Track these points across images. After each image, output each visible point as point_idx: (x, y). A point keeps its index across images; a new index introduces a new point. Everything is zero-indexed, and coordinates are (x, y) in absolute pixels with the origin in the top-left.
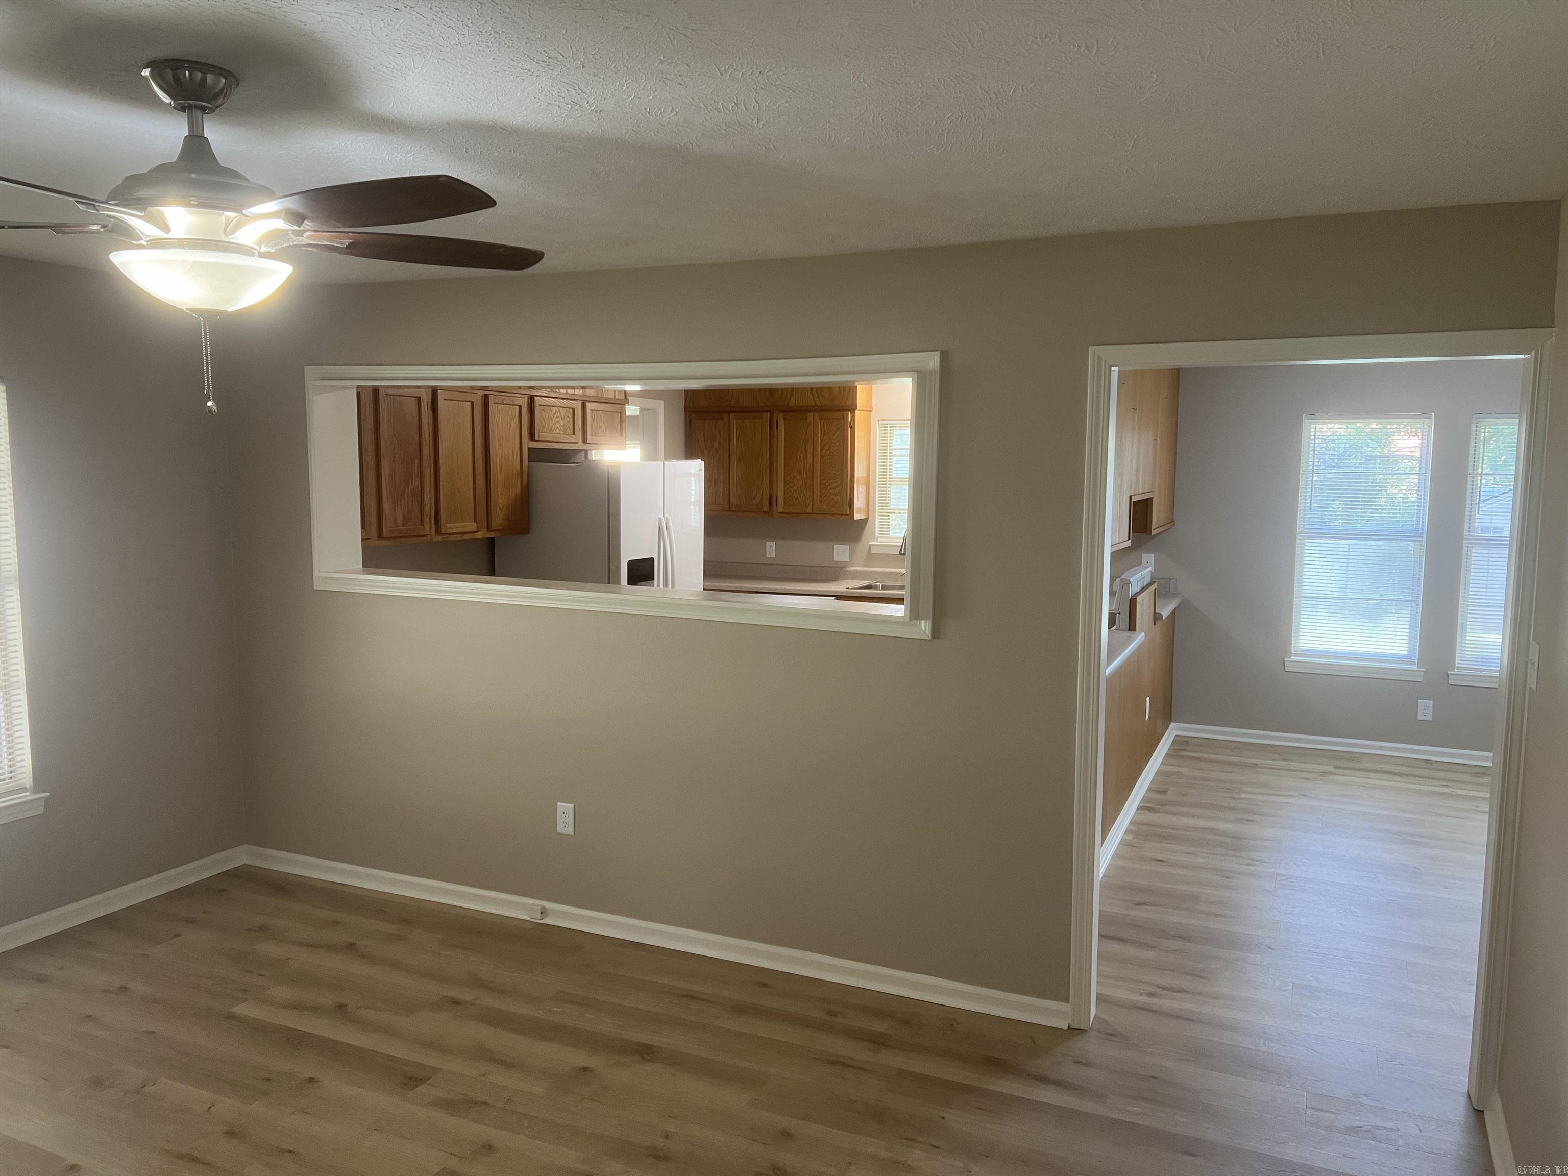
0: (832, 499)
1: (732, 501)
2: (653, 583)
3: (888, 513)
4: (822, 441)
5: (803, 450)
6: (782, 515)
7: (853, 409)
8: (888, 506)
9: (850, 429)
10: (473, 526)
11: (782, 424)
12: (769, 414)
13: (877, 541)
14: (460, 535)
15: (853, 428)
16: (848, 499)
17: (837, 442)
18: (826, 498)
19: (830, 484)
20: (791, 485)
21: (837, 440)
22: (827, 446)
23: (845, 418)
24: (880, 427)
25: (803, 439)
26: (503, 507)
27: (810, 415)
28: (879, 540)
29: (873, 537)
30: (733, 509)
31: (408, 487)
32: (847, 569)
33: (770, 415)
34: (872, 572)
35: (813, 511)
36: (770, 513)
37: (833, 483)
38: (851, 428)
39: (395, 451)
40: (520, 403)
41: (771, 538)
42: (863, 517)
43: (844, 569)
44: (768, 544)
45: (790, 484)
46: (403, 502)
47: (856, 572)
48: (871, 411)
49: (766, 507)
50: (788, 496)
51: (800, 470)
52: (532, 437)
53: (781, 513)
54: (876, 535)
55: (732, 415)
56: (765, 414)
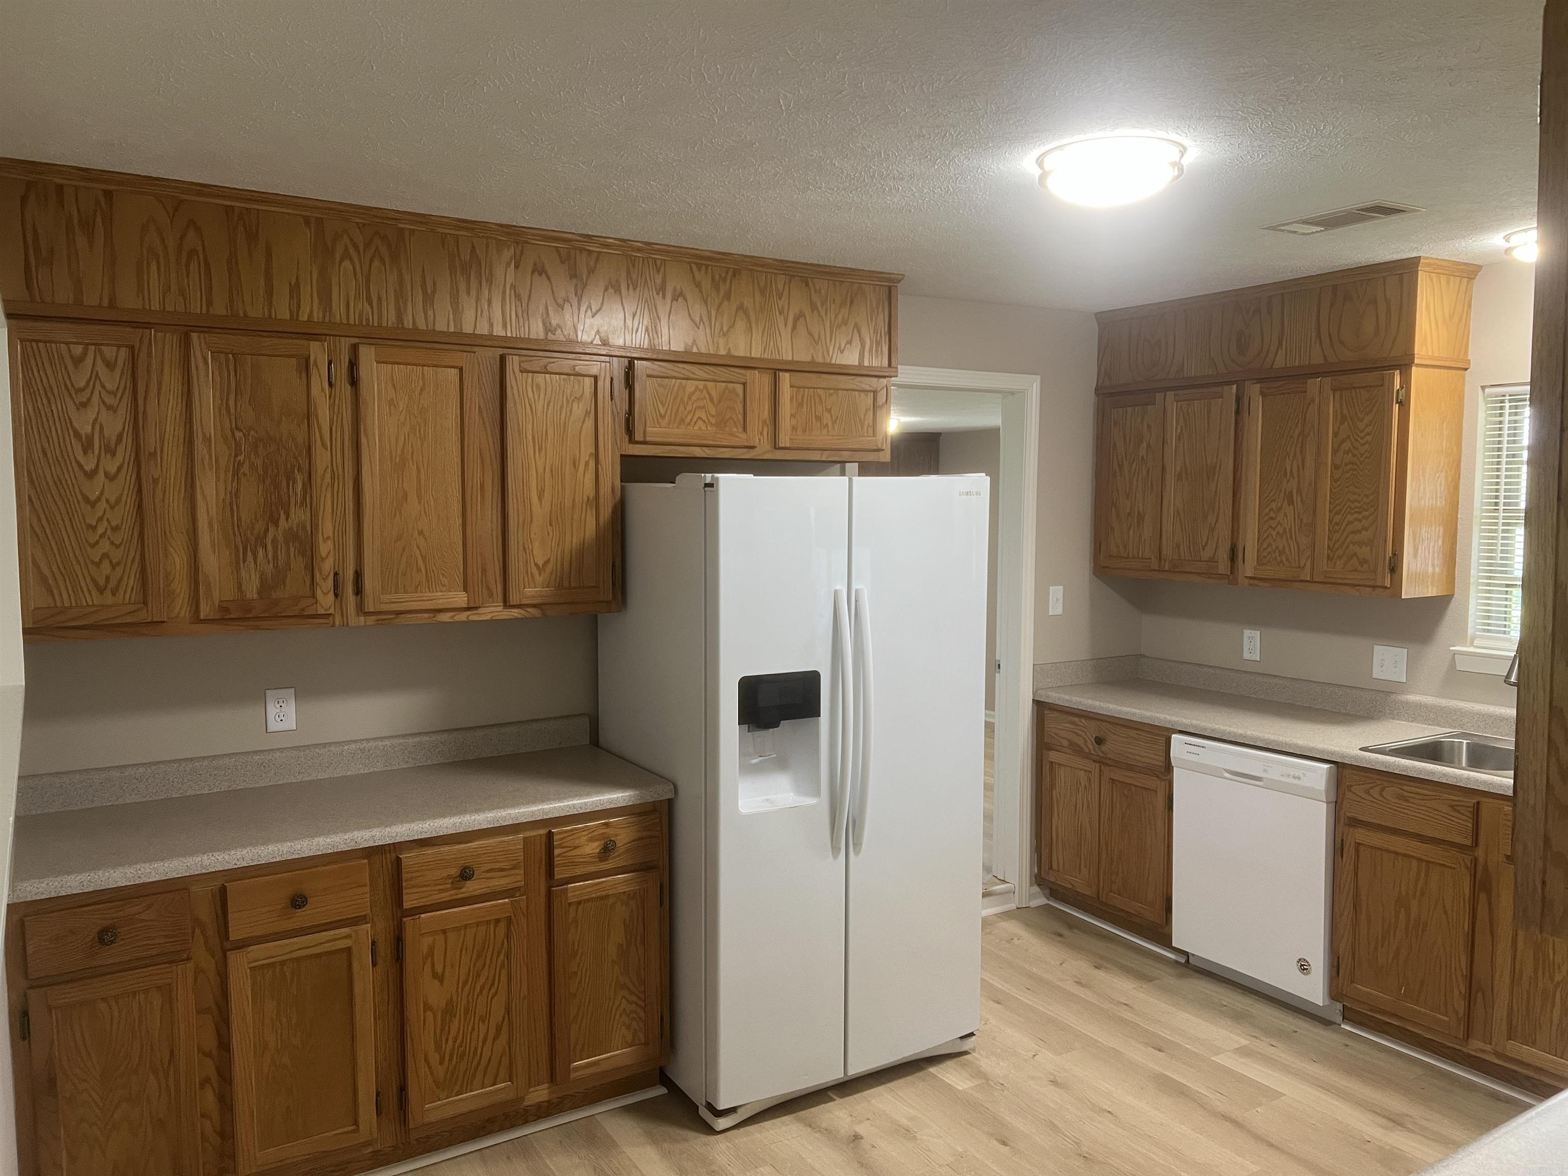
0: (1355, 554)
1: (1164, 552)
2: (817, 725)
3: (1508, 586)
4: (1335, 434)
5: (1298, 453)
6: (1252, 581)
7: (1405, 364)
8: (1506, 572)
9: (1396, 407)
10: (460, 598)
11: (1257, 405)
12: (1235, 387)
13: (1472, 645)
14: (426, 615)
15: (1404, 405)
16: (1389, 553)
17: (1368, 434)
18: (1340, 552)
19: (1349, 523)
20: (1273, 523)
21: (1367, 430)
22: (1346, 446)
23: (1384, 385)
24: (1486, 403)
25: (1297, 432)
26: (547, 562)
27: (1313, 384)
28: (1476, 642)
29: (1461, 633)
30: (1167, 568)
31: (277, 525)
32: (1399, 697)
33: (1237, 387)
34: (1456, 711)
35: (1312, 575)
36: (1232, 575)
37: (1356, 519)
38: (1400, 403)
39: (241, 458)
40: (594, 370)
41: (1253, 623)
42: (1431, 592)
43: (1393, 697)
44: (1247, 633)
45: (1271, 522)
46: (261, 552)
47: (1419, 706)
48: (1466, 369)
49: (1223, 566)
50: (1265, 546)
51: (1291, 493)
52: (629, 430)
53: (1251, 578)
54: (1470, 631)
55: (1170, 394)
56: (1226, 388)
